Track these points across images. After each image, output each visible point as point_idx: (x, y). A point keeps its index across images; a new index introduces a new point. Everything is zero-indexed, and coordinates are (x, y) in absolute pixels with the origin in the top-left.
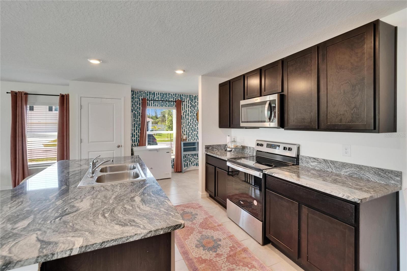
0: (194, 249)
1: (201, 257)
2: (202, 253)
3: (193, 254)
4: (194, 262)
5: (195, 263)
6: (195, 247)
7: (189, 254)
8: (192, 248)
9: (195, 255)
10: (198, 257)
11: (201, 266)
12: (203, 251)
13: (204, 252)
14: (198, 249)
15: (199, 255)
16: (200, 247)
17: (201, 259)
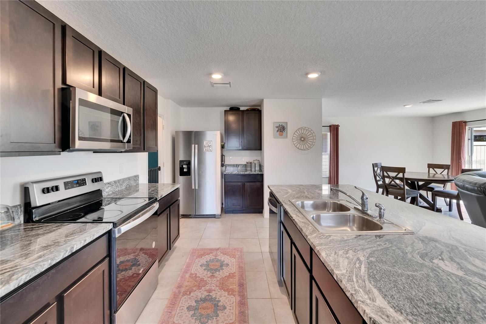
0: (230, 305)
1: (228, 295)
2: (224, 298)
3: (234, 301)
4: (238, 293)
5: (237, 291)
6: (227, 308)
7: (238, 302)
8: (231, 308)
9: (232, 299)
10: (231, 295)
11: (235, 287)
12: (221, 301)
13: (220, 299)
14: (225, 304)
15: (229, 298)
16: (221, 306)
17: (229, 293)
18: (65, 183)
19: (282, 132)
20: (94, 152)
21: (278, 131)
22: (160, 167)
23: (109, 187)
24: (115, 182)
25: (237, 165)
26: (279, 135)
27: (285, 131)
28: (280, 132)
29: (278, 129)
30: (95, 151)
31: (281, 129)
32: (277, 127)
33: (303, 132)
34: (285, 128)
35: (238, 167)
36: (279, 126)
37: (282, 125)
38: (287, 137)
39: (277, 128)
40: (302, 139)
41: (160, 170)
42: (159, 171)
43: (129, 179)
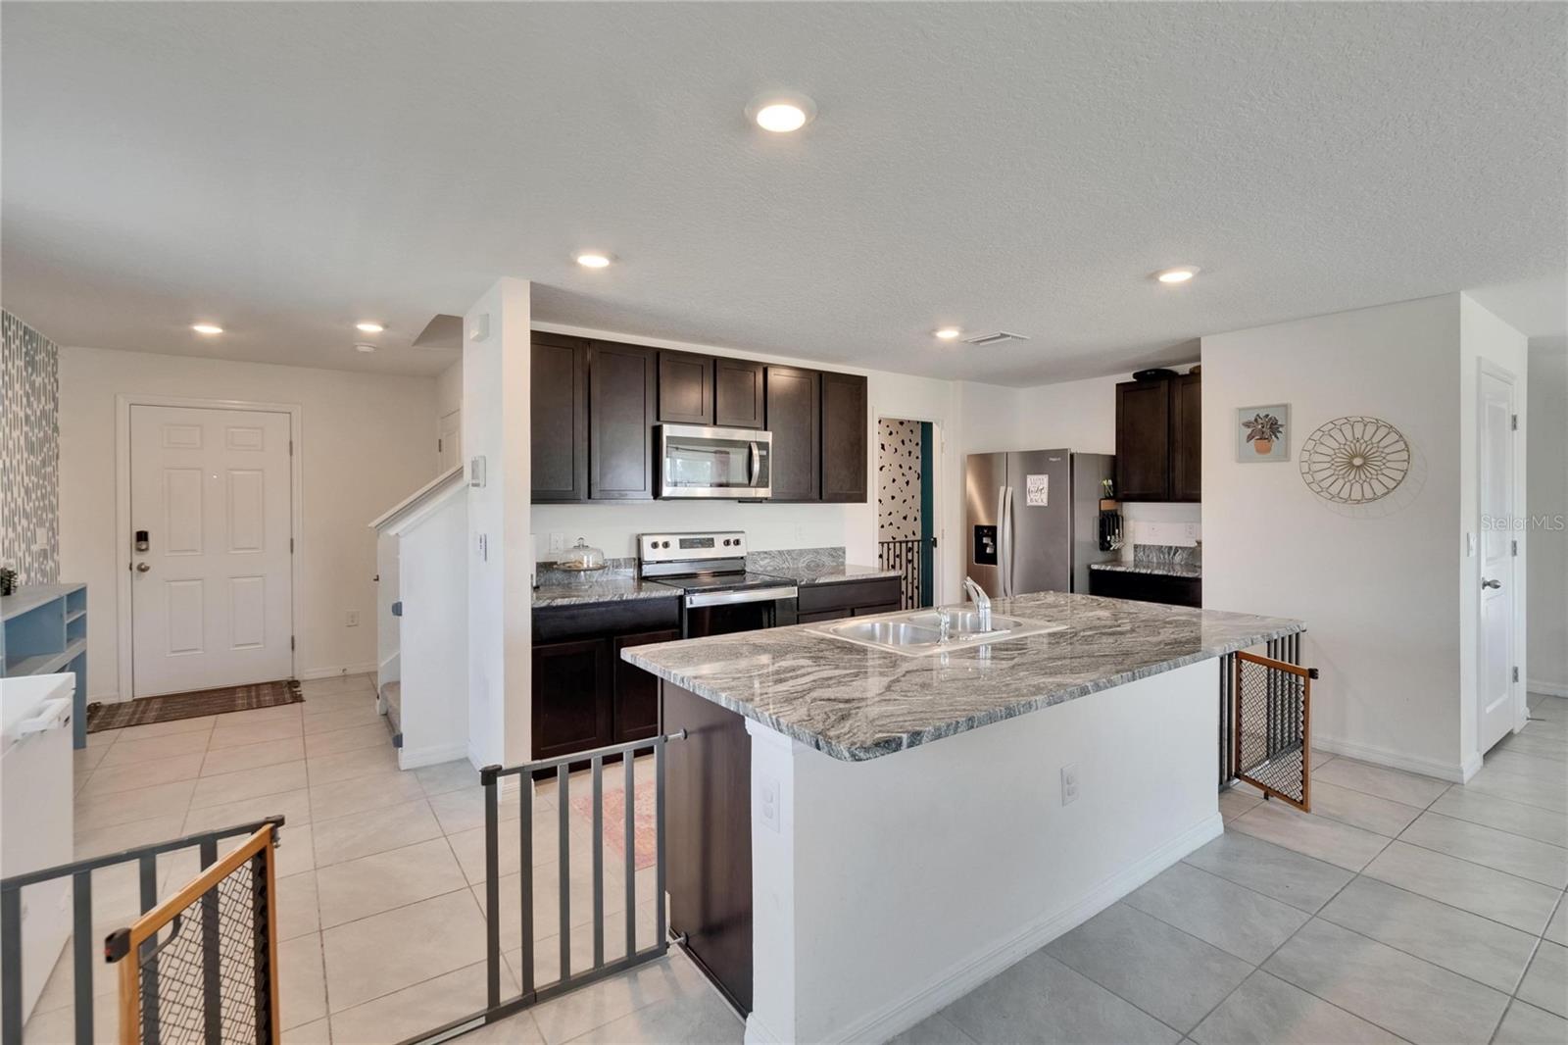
18: (681, 540)
19: (1269, 439)
20: (740, 502)
21: (1250, 438)
22: (935, 539)
23: (766, 558)
24: (780, 553)
25: (1171, 548)
26: (1254, 450)
27: (1278, 435)
28: (1261, 439)
29: (1250, 430)
30: (741, 500)
31: (1265, 430)
32: (1247, 425)
33: (1358, 435)
34: (1281, 426)
35: (1174, 554)
36: (1256, 420)
37: (1267, 416)
38: (1286, 456)
39: (1249, 427)
40: (1357, 461)
41: (936, 546)
42: (934, 549)
43: (816, 551)
